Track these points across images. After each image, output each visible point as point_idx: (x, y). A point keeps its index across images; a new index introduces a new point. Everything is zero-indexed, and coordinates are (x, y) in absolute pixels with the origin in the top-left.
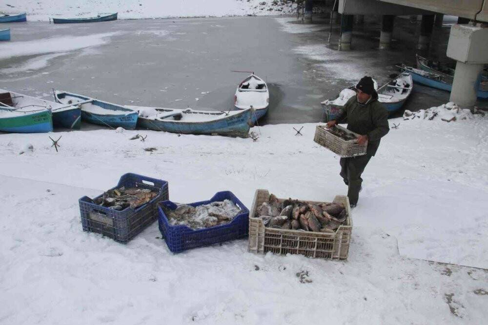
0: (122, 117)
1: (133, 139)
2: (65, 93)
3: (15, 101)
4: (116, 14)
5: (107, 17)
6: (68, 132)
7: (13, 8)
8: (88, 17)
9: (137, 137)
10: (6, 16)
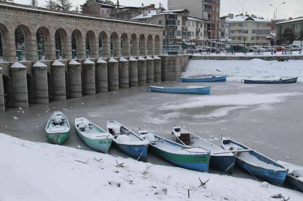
0: (271, 172)
1: (275, 197)
2: (230, 140)
3: (192, 140)
4: (297, 78)
5: (289, 80)
6: (220, 175)
7: (219, 72)
8: (271, 79)
9: (279, 196)
10: (214, 77)
